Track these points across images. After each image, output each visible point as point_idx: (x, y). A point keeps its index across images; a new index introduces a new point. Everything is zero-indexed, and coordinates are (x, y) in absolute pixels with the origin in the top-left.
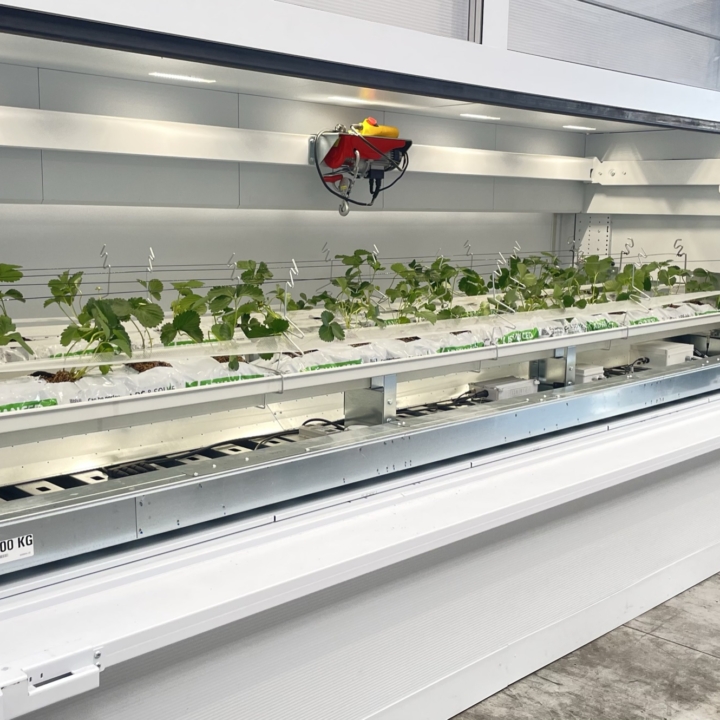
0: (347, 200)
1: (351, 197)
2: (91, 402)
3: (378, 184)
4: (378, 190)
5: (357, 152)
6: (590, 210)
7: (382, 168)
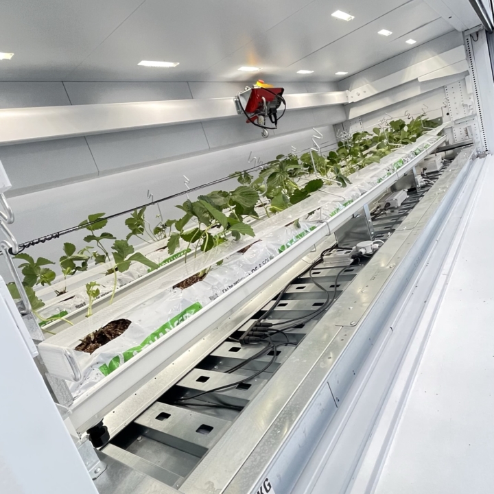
0: (265, 128)
1: (266, 126)
2: (226, 293)
3: (275, 117)
4: (276, 120)
5: (264, 98)
6: (350, 118)
7: (274, 107)
